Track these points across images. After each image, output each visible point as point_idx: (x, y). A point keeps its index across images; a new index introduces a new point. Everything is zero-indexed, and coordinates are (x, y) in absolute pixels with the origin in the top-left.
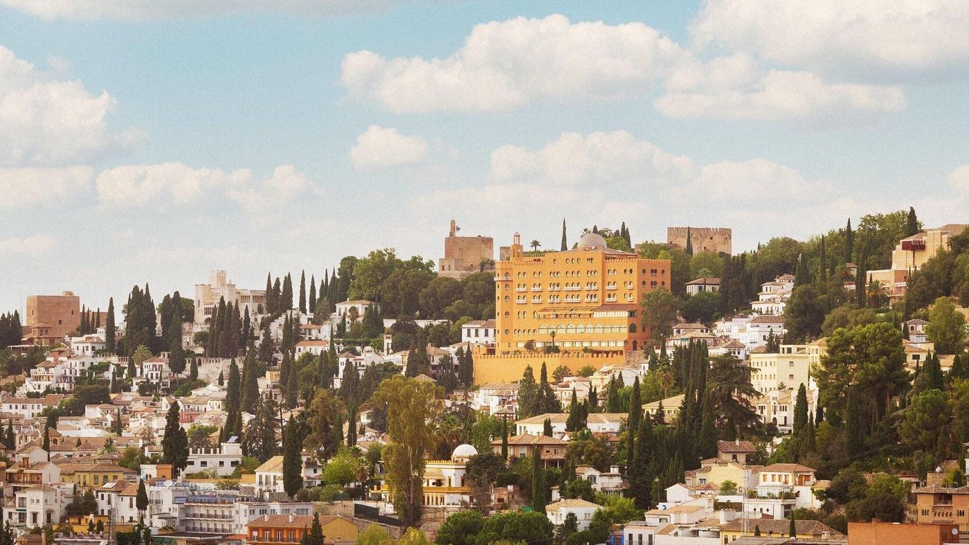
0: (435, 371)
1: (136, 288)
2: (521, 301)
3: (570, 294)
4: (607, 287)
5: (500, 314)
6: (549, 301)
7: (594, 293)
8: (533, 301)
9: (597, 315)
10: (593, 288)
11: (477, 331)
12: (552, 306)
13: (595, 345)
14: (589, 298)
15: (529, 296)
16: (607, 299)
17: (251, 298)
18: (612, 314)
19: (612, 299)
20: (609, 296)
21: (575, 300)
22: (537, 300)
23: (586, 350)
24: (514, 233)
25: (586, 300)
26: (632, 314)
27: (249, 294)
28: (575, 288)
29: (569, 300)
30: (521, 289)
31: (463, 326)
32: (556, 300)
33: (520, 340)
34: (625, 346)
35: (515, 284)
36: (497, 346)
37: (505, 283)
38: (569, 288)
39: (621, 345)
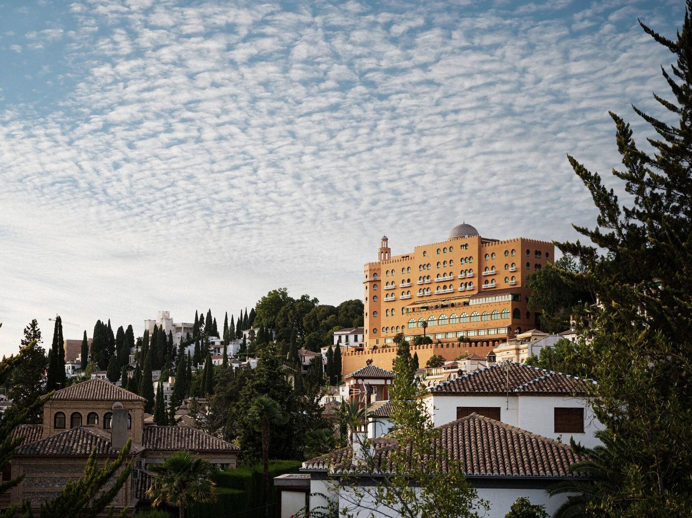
0: (306, 371)
1: (99, 321)
2: (390, 298)
3: (442, 285)
4: (484, 273)
5: (368, 314)
6: (418, 294)
7: (468, 281)
8: (401, 297)
9: (472, 302)
10: (468, 275)
11: (347, 337)
12: (421, 299)
13: (472, 334)
14: (463, 287)
15: (398, 293)
16: (484, 286)
17: (183, 328)
18: (491, 300)
19: (489, 285)
20: (487, 282)
21: (448, 290)
22: (405, 296)
23: (462, 339)
24: (382, 237)
25: (460, 289)
26: (515, 298)
27: (181, 326)
28: (447, 278)
29: (441, 291)
30: (390, 287)
31: (335, 333)
32: (426, 293)
33: (388, 336)
34: (509, 333)
35: (383, 283)
36: (365, 345)
37: (374, 283)
38: (441, 279)
39: (503, 332)
